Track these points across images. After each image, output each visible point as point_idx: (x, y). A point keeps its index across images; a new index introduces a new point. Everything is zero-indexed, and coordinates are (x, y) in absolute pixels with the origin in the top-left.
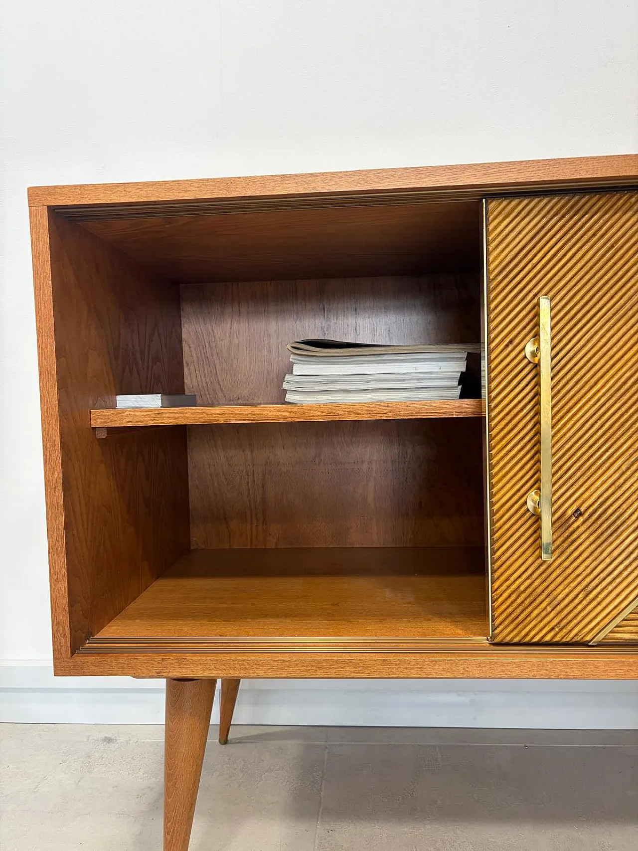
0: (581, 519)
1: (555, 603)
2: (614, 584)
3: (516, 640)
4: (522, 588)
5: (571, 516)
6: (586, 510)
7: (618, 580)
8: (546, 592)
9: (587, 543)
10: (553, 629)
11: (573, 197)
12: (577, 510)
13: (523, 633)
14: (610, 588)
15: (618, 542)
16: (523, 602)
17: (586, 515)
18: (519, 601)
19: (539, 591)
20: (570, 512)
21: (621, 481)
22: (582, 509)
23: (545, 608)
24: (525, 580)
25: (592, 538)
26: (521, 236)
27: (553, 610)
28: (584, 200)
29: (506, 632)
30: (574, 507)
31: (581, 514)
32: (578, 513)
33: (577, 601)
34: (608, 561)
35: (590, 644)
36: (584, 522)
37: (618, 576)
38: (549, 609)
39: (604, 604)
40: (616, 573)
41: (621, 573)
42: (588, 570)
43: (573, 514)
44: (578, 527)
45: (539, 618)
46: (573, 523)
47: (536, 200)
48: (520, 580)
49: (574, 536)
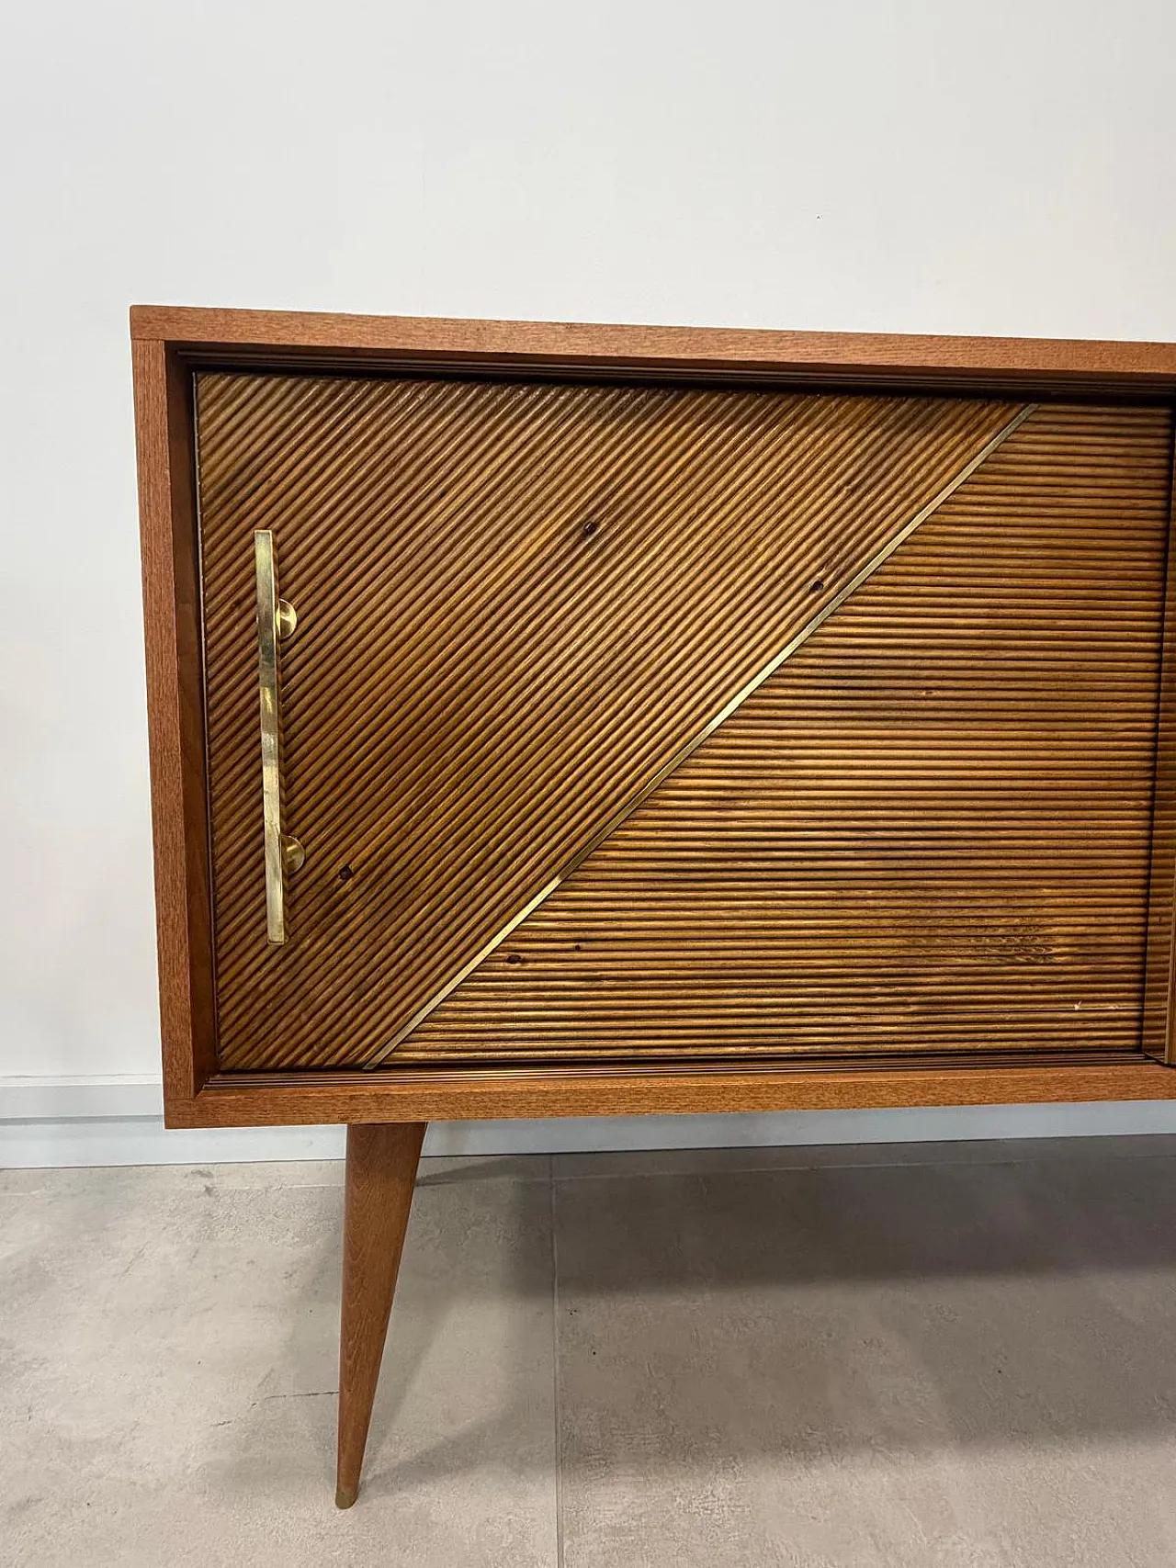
0: (350, 882)
1: (314, 1007)
2: (400, 980)
3: (255, 1065)
4: (262, 987)
5: (337, 876)
6: (358, 869)
7: (406, 973)
8: (299, 993)
9: (360, 918)
10: (310, 1047)
11: (332, 382)
12: (346, 868)
13: (264, 1056)
14: (395, 984)
15: (406, 915)
16: (264, 1007)
17: (358, 876)
18: (258, 1006)
19: (288, 991)
20: (333, 872)
21: (410, 823)
22: (352, 867)
23: (299, 1015)
24: (266, 976)
25: (368, 910)
26: (251, 438)
27: (310, 1019)
28: (348, 388)
29: (239, 1053)
30: (340, 865)
31: (351, 875)
32: (346, 873)
33: (345, 1005)
34: (391, 944)
35: (365, 1068)
36: (356, 886)
37: (406, 967)
38: (304, 1017)
39: (385, 1008)
40: (403, 962)
41: (411, 962)
42: (362, 960)
43: (340, 873)
44: (347, 894)
45: (288, 1033)
46: (338, 888)
47: (275, 381)
48: (260, 974)
49: (341, 907)
